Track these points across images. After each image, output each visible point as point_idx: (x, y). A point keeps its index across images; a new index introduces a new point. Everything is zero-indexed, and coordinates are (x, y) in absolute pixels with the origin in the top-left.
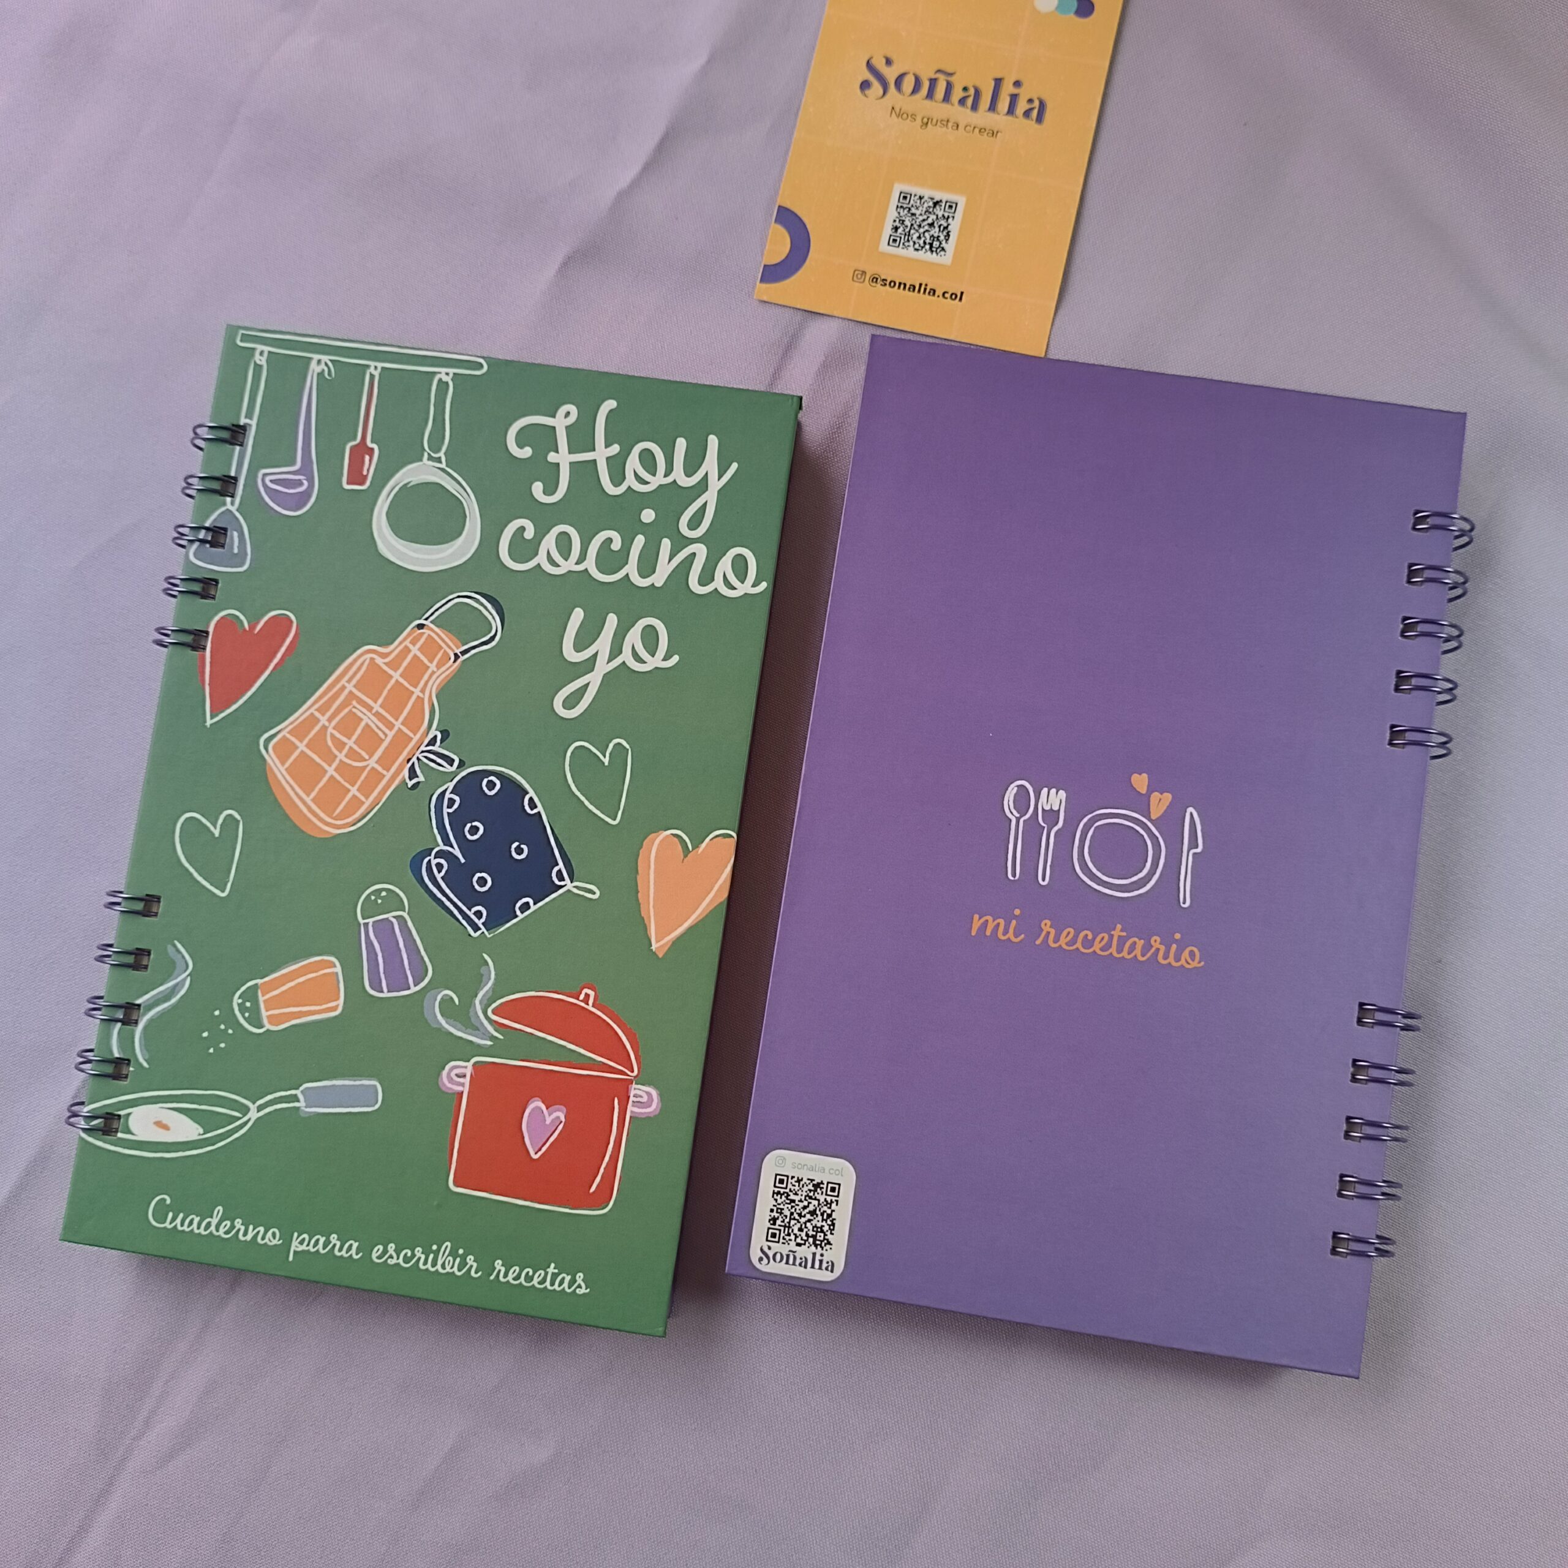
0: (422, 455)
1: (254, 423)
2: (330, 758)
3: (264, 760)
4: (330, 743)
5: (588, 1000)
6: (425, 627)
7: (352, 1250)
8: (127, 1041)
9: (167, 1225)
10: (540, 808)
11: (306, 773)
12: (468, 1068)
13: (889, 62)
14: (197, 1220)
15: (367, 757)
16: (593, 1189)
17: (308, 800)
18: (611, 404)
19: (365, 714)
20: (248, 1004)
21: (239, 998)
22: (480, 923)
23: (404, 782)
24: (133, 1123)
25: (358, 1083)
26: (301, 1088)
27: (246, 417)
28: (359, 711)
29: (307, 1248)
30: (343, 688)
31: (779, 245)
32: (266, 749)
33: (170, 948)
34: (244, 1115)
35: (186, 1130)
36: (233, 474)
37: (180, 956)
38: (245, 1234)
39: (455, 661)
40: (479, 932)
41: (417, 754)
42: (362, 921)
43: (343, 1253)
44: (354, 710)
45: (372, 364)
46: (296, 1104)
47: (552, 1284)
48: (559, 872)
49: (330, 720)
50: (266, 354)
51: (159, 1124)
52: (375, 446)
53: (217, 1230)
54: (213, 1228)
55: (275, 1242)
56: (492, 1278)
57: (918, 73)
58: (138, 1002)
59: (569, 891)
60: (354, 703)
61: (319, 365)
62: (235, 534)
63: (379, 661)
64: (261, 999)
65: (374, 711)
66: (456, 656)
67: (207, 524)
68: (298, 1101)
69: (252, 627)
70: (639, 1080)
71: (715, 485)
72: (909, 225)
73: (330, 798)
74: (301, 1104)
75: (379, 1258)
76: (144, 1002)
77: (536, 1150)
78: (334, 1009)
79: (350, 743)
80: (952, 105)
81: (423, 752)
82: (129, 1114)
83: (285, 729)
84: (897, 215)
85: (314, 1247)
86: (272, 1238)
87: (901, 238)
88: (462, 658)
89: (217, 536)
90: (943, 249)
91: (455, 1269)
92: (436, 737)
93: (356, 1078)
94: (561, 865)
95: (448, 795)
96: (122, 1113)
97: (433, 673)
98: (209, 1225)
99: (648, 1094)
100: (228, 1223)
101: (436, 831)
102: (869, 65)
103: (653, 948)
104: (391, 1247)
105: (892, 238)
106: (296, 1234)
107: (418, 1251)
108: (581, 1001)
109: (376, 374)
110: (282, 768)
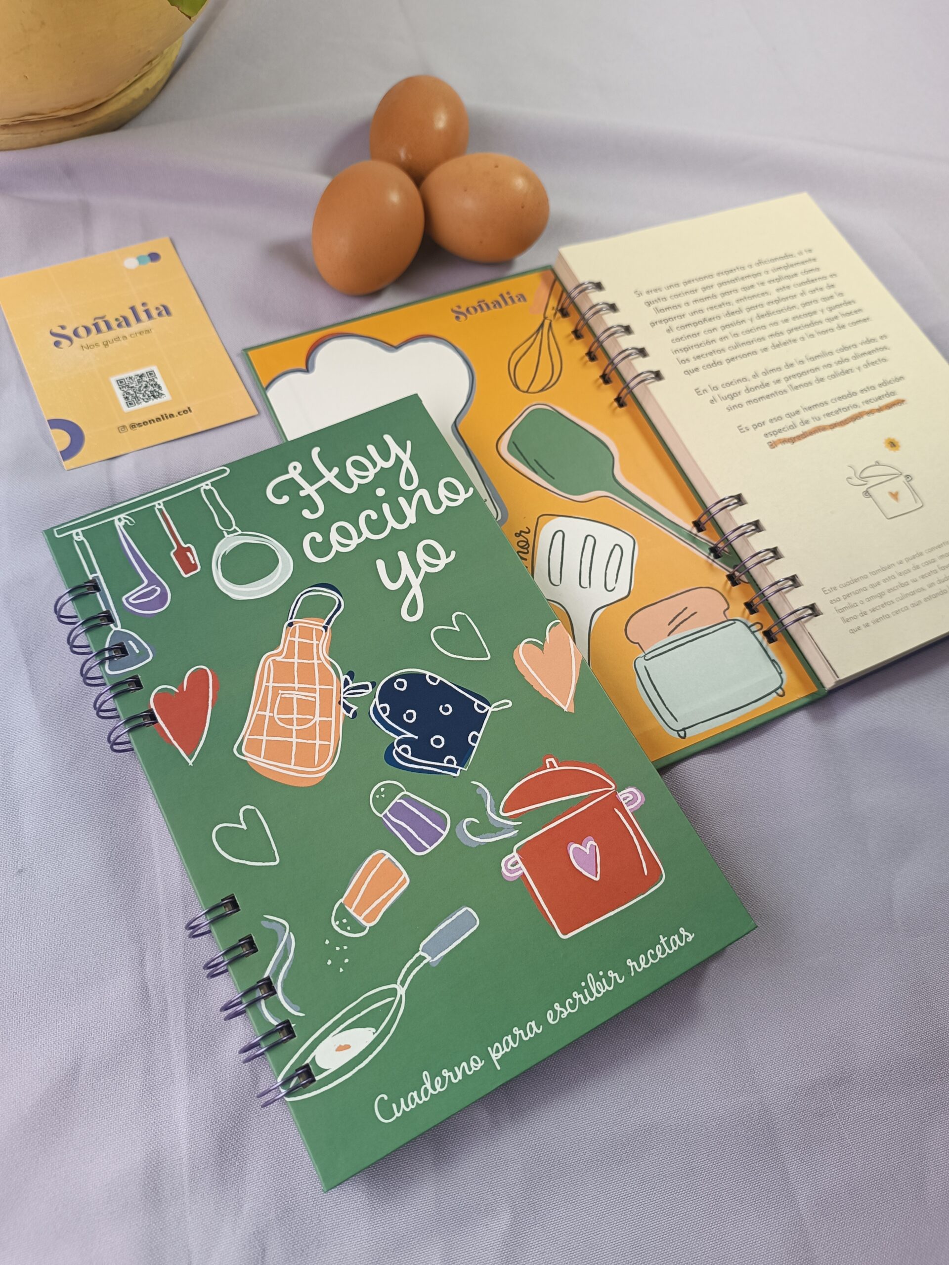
0: (223, 534)
1: (99, 574)
2: (288, 733)
3: (246, 761)
4: (282, 724)
6: (294, 623)
10: (439, 678)
11: (279, 752)
13: (63, 327)
15: (312, 717)
17: (292, 767)
19: (292, 694)
20: (345, 921)
21: (336, 922)
22: (454, 766)
23: (345, 717)
25: (455, 917)
27: (91, 574)
28: (287, 694)
29: (504, 1052)
30: (267, 687)
31: (62, 438)
32: (241, 754)
36: (104, 609)
37: (274, 923)
38: (456, 1077)
39: (326, 630)
40: (458, 771)
41: (342, 696)
42: (381, 815)
44: (283, 696)
45: (156, 503)
48: (479, 706)
49: (272, 711)
50: (80, 533)
52: (189, 545)
53: (435, 1089)
54: (431, 1091)
57: (84, 325)
58: (266, 975)
59: (493, 712)
60: (280, 692)
61: (120, 521)
62: (131, 642)
63: (278, 659)
64: (351, 911)
65: (296, 689)
66: (324, 627)
67: (107, 646)
69: (180, 687)
72: (134, 393)
73: (305, 756)
79: (295, 716)
80: (115, 330)
81: (344, 693)
83: (246, 733)
84: (123, 391)
86: (476, 1065)
87: (134, 401)
88: (329, 627)
89: (121, 650)
90: (162, 394)
92: (346, 679)
95: (379, 707)
97: (317, 645)
102: (52, 334)
105: (128, 403)
106: (489, 1048)
108: (550, 768)
109: (162, 507)
110: (261, 759)
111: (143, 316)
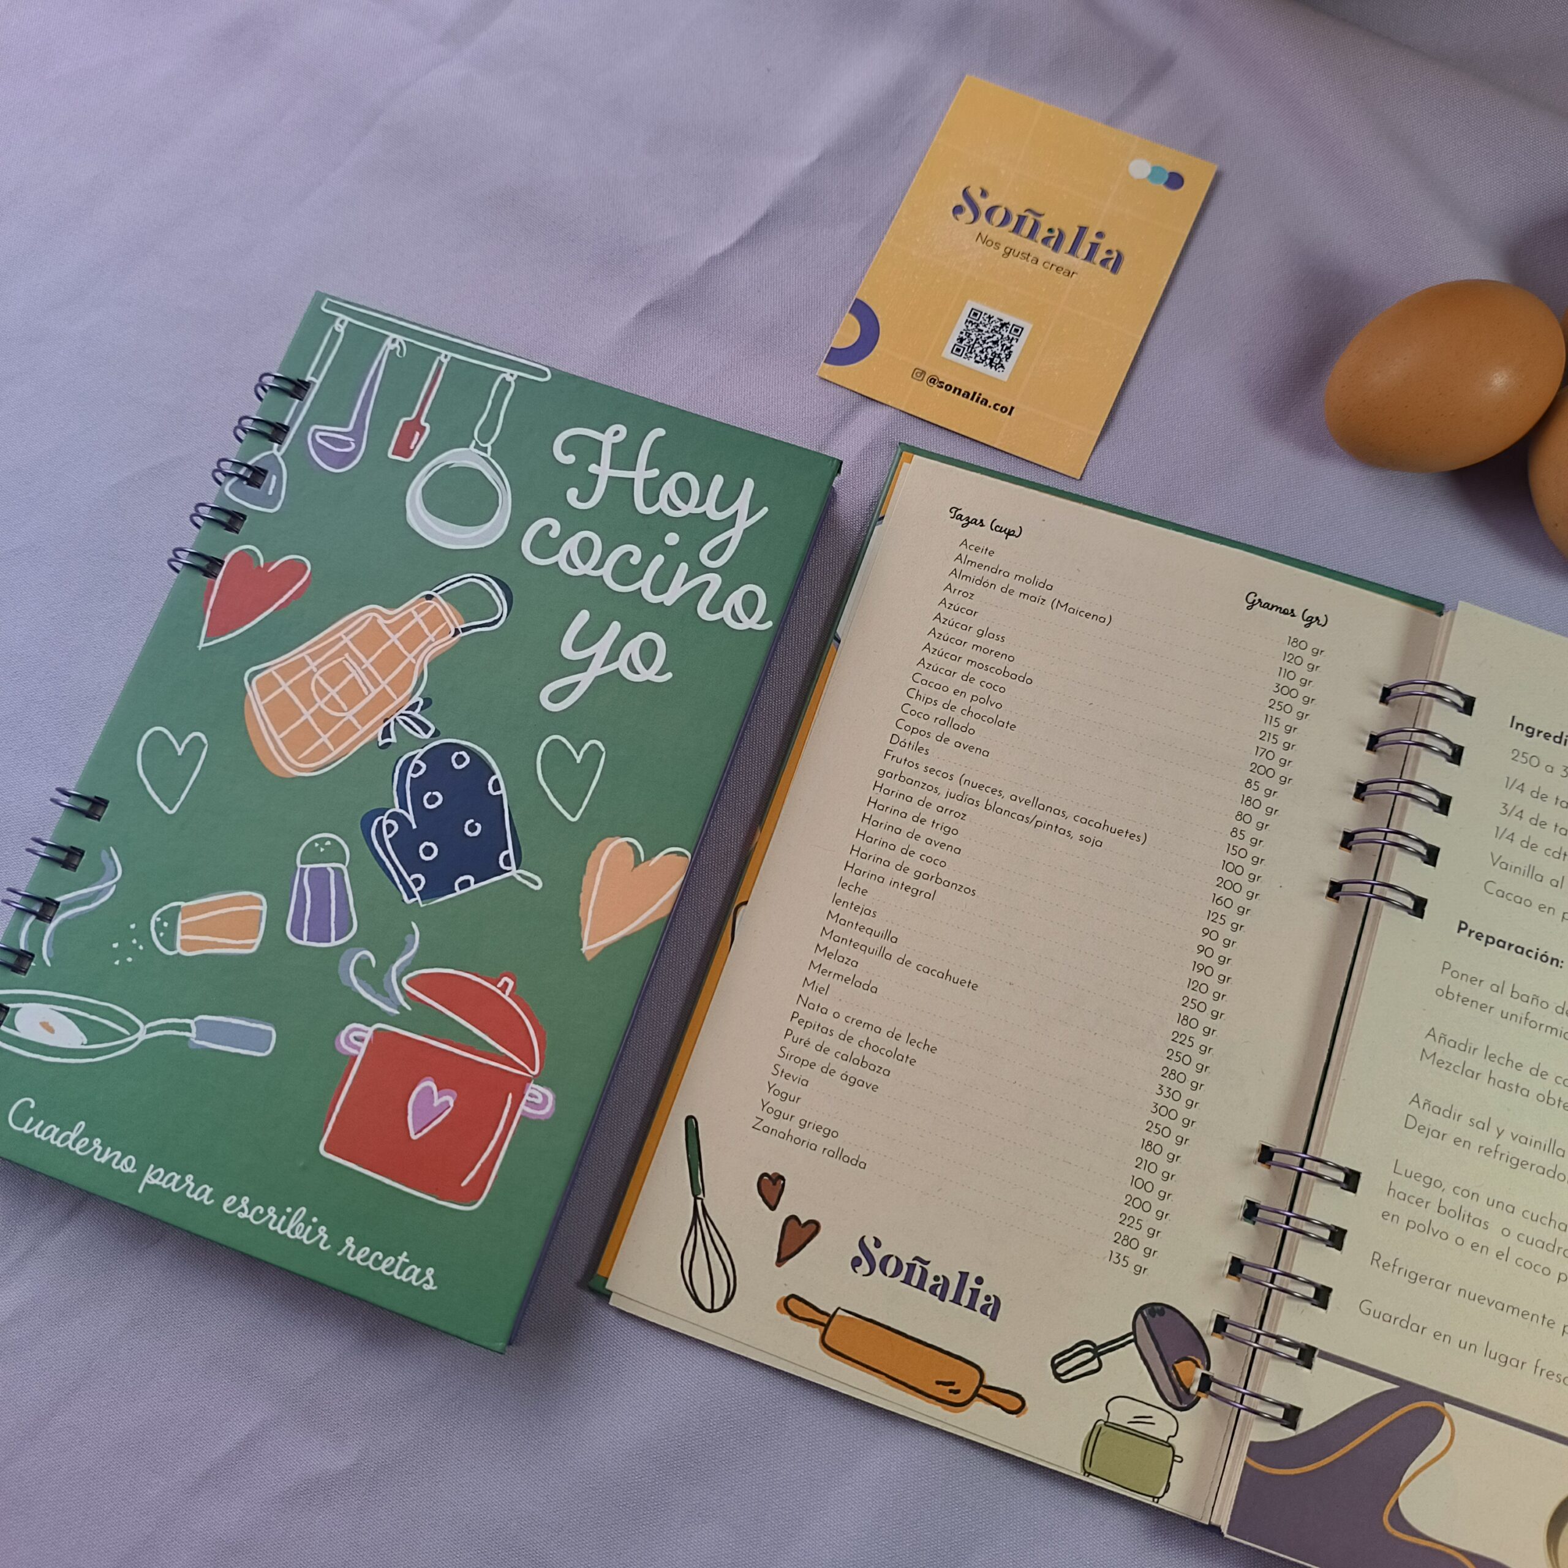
0: (470, 443)
1: (318, 382)
2: (309, 702)
3: (246, 692)
4: (313, 688)
5: (505, 988)
6: (434, 599)
7: (204, 1195)
8: (36, 936)
9: (25, 1130)
10: (503, 791)
11: (282, 712)
12: (368, 1033)
13: (984, 194)
14: (56, 1130)
15: (346, 709)
16: (464, 1184)
17: (277, 738)
18: (661, 432)
19: (354, 668)
20: (166, 924)
21: (158, 917)
22: (416, 890)
23: (376, 739)
24: (19, 1020)
25: (254, 1025)
26: (196, 1019)
27: (312, 375)
28: (350, 664)
29: (159, 1183)
30: (340, 639)
31: (849, 333)
32: (250, 681)
33: (104, 854)
34: (131, 1035)
35: (71, 1036)
36: (286, 423)
37: (111, 863)
38: (101, 1156)
39: (454, 636)
40: (413, 900)
41: (396, 716)
42: (299, 866)
43: (195, 1197)
44: (345, 662)
45: (444, 352)
46: (187, 1034)
47: (400, 1274)
48: (507, 857)
49: (318, 667)
50: (346, 324)
51: (46, 1026)
52: (427, 425)
53: (74, 1145)
54: (70, 1143)
55: (129, 1170)
56: (340, 1254)
57: (1010, 208)
58: (58, 899)
59: (512, 877)
60: (347, 655)
61: (393, 342)
62: (274, 478)
63: (381, 621)
64: (180, 921)
65: (364, 667)
66: (457, 630)
67: (250, 463)
68: (190, 1031)
69: (268, 565)
70: (537, 1080)
71: (743, 524)
72: (975, 339)
73: (298, 741)
74: (192, 1035)
75: (229, 1209)
76: (64, 901)
77: (417, 1130)
78: (251, 946)
79: (333, 692)
80: (1036, 241)
81: (401, 715)
82: (18, 1009)
83: (273, 666)
84: (965, 328)
85: (167, 1184)
86: (127, 1166)
87: (964, 348)
88: (462, 634)
89: (256, 476)
90: (1002, 366)
91: (304, 1237)
92: (418, 703)
93: (252, 1020)
94: (510, 851)
95: (415, 761)
96: (11, 1006)
97: (431, 643)
98: (66, 1139)
99: (545, 1097)
100: (87, 1140)
101: (395, 793)
102: (965, 193)
103: (584, 950)
104: (245, 1200)
105: (956, 347)
106: (152, 1166)
107: (272, 1210)
108: (499, 988)
109: (445, 361)
110: (260, 704)
111: (1084, 250)
